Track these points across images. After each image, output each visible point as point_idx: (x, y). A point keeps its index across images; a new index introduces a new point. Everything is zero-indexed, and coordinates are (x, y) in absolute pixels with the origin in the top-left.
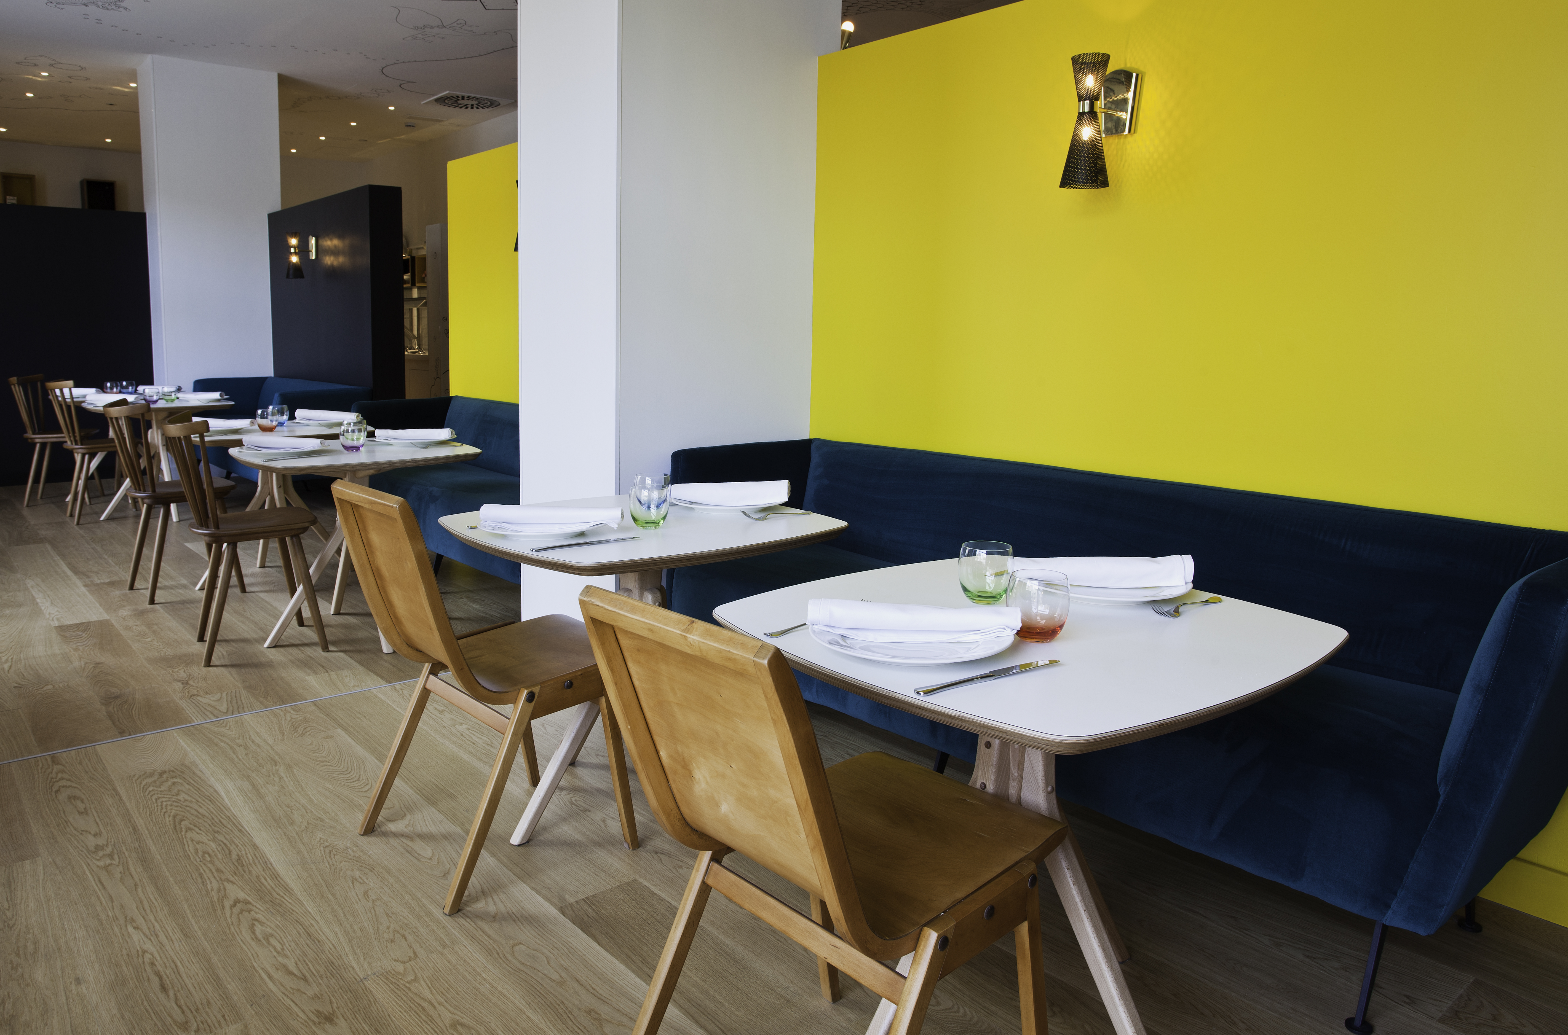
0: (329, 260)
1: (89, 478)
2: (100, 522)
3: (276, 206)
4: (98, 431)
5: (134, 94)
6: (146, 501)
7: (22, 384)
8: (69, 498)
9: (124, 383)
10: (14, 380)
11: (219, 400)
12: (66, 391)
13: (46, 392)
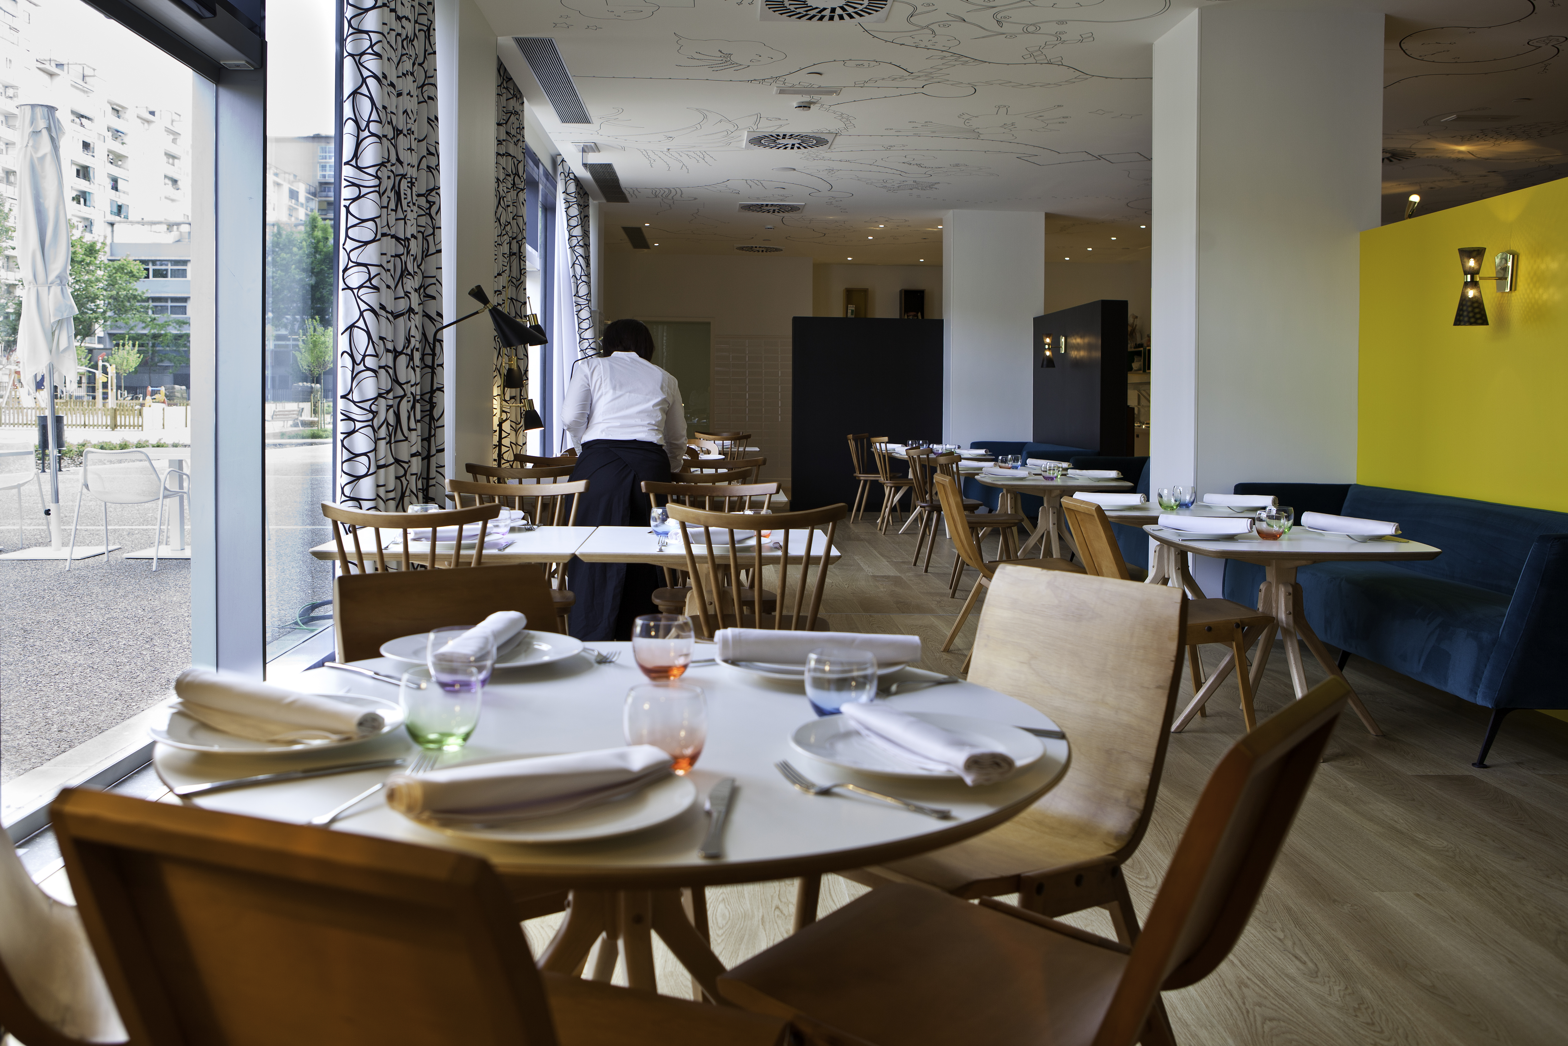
0: (1074, 354)
1: (893, 510)
2: (898, 534)
3: (1040, 311)
4: (901, 474)
5: (940, 233)
6: (927, 508)
7: (855, 440)
8: (879, 521)
9: (921, 442)
10: (850, 436)
11: (984, 455)
12: (883, 445)
13: (870, 445)
